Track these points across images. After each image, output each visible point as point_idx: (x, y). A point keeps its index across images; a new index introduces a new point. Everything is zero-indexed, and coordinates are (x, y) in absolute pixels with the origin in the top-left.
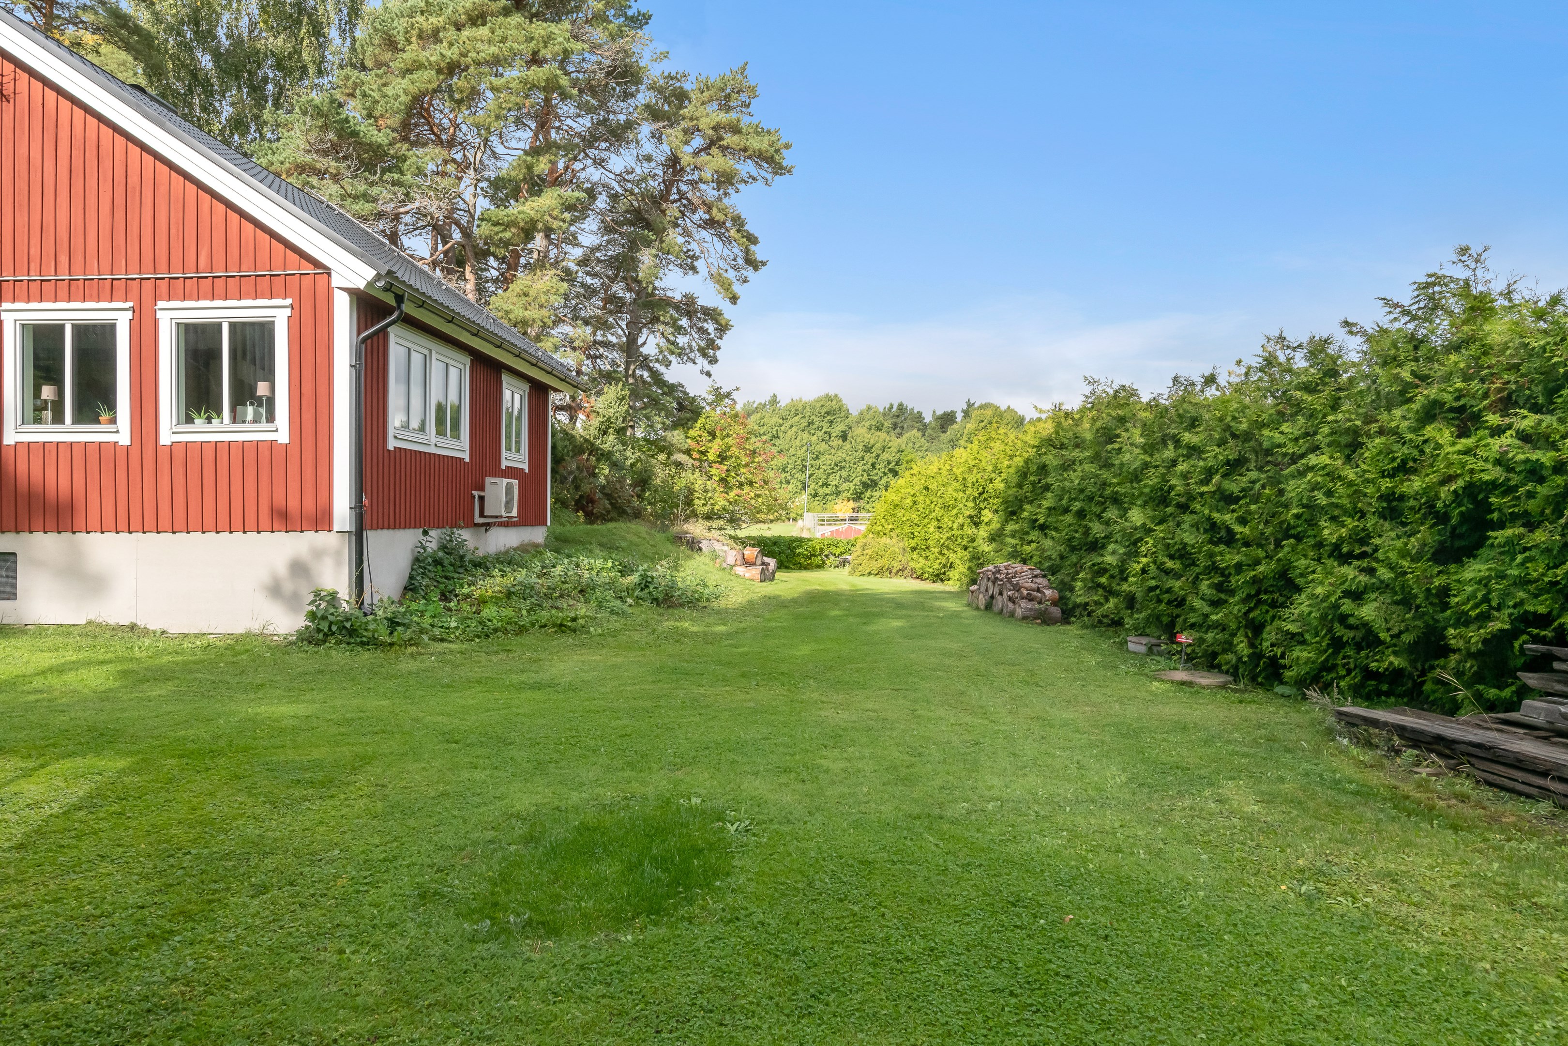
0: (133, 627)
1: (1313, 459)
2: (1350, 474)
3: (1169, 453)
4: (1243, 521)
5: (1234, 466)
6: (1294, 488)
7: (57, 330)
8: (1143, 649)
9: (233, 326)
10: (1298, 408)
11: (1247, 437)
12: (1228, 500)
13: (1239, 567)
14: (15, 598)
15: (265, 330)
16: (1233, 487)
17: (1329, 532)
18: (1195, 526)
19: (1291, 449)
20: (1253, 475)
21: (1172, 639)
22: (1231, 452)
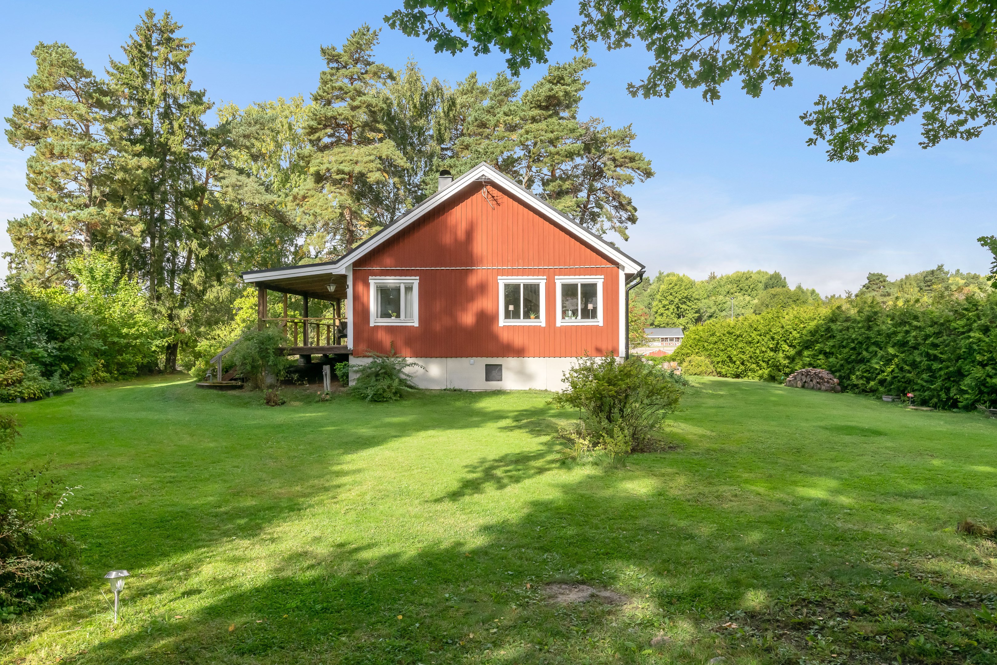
0: (546, 390)
1: (972, 334)
2: (987, 340)
3: (907, 328)
4: (941, 353)
5: (938, 334)
6: (963, 343)
7: (517, 287)
8: (890, 400)
9: (582, 285)
10: (963, 316)
11: (942, 324)
12: (935, 346)
13: (941, 369)
14: (501, 380)
15: (594, 286)
16: (936, 341)
17: (979, 358)
18: (921, 354)
19: (961, 330)
20: (945, 337)
21: (905, 395)
22: (936, 329)
